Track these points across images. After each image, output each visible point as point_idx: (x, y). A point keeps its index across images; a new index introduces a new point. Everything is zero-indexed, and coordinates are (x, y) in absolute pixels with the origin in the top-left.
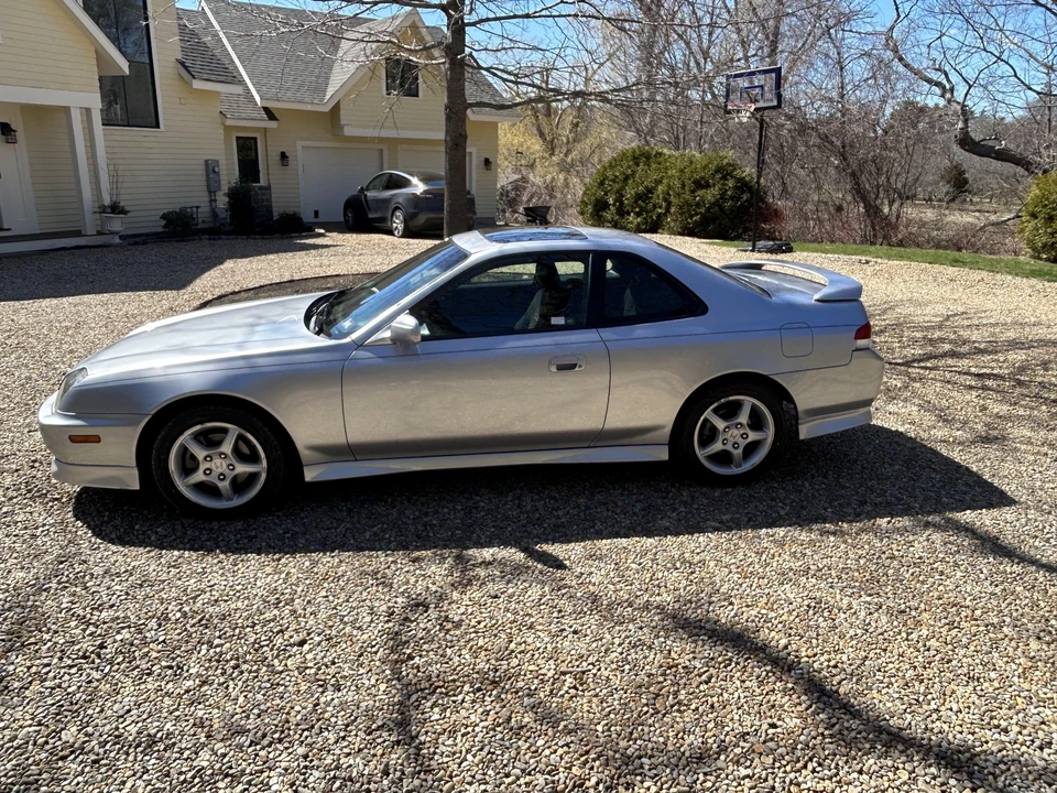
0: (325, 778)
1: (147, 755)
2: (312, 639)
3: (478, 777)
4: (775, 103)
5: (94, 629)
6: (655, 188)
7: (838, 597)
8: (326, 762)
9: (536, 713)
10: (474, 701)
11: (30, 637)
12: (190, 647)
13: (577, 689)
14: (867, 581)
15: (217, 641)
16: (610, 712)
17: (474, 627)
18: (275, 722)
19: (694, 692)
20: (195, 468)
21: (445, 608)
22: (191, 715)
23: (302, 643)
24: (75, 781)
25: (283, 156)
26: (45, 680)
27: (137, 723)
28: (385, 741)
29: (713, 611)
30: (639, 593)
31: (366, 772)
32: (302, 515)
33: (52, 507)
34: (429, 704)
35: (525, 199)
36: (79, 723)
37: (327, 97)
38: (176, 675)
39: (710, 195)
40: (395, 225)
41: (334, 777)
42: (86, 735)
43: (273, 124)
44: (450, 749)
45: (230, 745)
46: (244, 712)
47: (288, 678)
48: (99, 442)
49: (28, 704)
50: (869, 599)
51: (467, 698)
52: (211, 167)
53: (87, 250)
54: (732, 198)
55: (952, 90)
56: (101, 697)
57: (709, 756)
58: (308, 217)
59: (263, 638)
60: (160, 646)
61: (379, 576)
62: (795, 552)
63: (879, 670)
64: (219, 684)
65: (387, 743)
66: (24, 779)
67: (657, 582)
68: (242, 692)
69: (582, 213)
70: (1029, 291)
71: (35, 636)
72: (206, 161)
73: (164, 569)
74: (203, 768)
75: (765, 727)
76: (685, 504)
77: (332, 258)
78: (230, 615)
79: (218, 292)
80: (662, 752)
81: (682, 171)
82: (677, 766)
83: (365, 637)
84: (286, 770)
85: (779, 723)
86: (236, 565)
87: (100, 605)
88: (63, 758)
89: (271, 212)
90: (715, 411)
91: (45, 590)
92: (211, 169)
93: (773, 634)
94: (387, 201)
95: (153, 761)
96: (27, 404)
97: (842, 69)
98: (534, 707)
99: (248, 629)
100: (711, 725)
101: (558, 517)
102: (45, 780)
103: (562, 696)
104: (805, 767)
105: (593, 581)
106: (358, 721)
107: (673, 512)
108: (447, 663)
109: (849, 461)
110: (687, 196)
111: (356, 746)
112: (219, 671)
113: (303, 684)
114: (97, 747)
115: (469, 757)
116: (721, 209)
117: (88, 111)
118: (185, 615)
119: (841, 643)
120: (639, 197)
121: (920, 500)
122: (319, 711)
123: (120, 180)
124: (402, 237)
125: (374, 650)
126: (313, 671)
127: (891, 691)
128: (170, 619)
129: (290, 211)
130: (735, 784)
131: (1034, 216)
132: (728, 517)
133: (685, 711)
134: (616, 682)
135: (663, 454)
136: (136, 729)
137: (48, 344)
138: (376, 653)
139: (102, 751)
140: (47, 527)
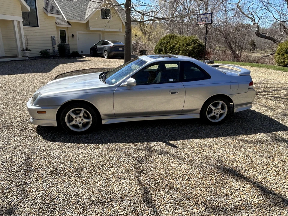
0: (128, 203)
1: (77, 198)
2: (114, 166)
3: (169, 202)
4: (211, 22)
5: (53, 164)
6: (176, 45)
7: (251, 154)
8: (127, 199)
9: (180, 185)
10: (163, 182)
11: (35, 167)
12: (81, 169)
13: (189, 179)
14: (258, 149)
15: (88, 167)
16: (200, 184)
17: (157, 162)
18: (110, 188)
19: (221, 179)
20: (72, 121)
21: (148, 158)
22: (86, 187)
23: (112, 167)
24: (60, 205)
25: (73, 35)
26: (43, 178)
27: (72, 189)
28: (141, 193)
29: (220, 158)
30: (199, 153)
31: (139, 201)
32: (101, 133)
33: (31, 131)
34: (151, 183)
35: (138, 48)
36: (56, 190)
37: (85, 19)
38: (79, 176)
39: (191, 48)
40: (105, 55)
41: (130, 203)
42: (59, 193)
43: (70, 26)
44: (159, 195)
45: (99, 195)
46: (100, 186)
47: (110, 177)
48: (46, 113)
49: (40, 185)
50: (259, 154)
51: (160, 181)
52: (53, 38)
53: (20, 61)
54: (197, 48)
55: (255, 20)
56: (60, 182)
57: (229, 195)
58: (80, 53)
59: (101, 166)
60: (72, 169)
61: (127, 149)
62: (237, 142)
63: (267, 172)
64: (92, 179)
65: (142, 193)
66: (45, 205)
67: (203, 150)
68: (99, 181)
69: (155, 52)
70: (279, 74)
71: (37, 166)
72: (52, 37)
73: (67, 148)
74: (94, 201)
75: (241, 187)
76: (204, 130)
77: (89, 64)
78: (89, 160)
79: (60, 73)
80: (216, 194)
81: (183, 41)
82: (221, 198)
83: (128, 165)
84: (117, 201)
85: (245, 186)
86: (87, 147)
87: (52, 158)
88: (54, 199)
89: (69, 51)
90: (212, 105)
91: (36, 154)
92: (53, 39)
93: (237, 163)
94: (103, 48)
95: (79, 199)
96: (15, 104)
97: (226, 13)
98: (179, 183)
99: (96, 164)
100: (227, 187)
101: (171, 133)
102: (51, 205)
103: (186, 180)
104: (254, 198)
105: (185, 150)
106: (133, 188)
107: (202, 132)
108: (152, 172)
109: (244, 118)
110: (184, 48)
111: (134, 194)
112: (91, 175)
113: (115, 178)
114: (63, 196)
115: (165, 196)
116: (194, 51)
117: (19, 22)
118: (77, 160)
119: (256, 166)
120: (171, 48)
121: (266, 128)
122: (121, 185)
123: (28, 41)
124: (107, 58)
125: (132, 169)
126: (116, 175)
127: (272, 178)
128: (73, 162)
129: (75, 51)
130: (237, 202)
131: (279, 54)
132: (217, 133)
133: (219, 184)
134: (199, 176)
135: (198, 116)
136: (72, 191)
137: (16, 87)
138: (132, 170)
139: (64, 197)
140: (31, 137)
